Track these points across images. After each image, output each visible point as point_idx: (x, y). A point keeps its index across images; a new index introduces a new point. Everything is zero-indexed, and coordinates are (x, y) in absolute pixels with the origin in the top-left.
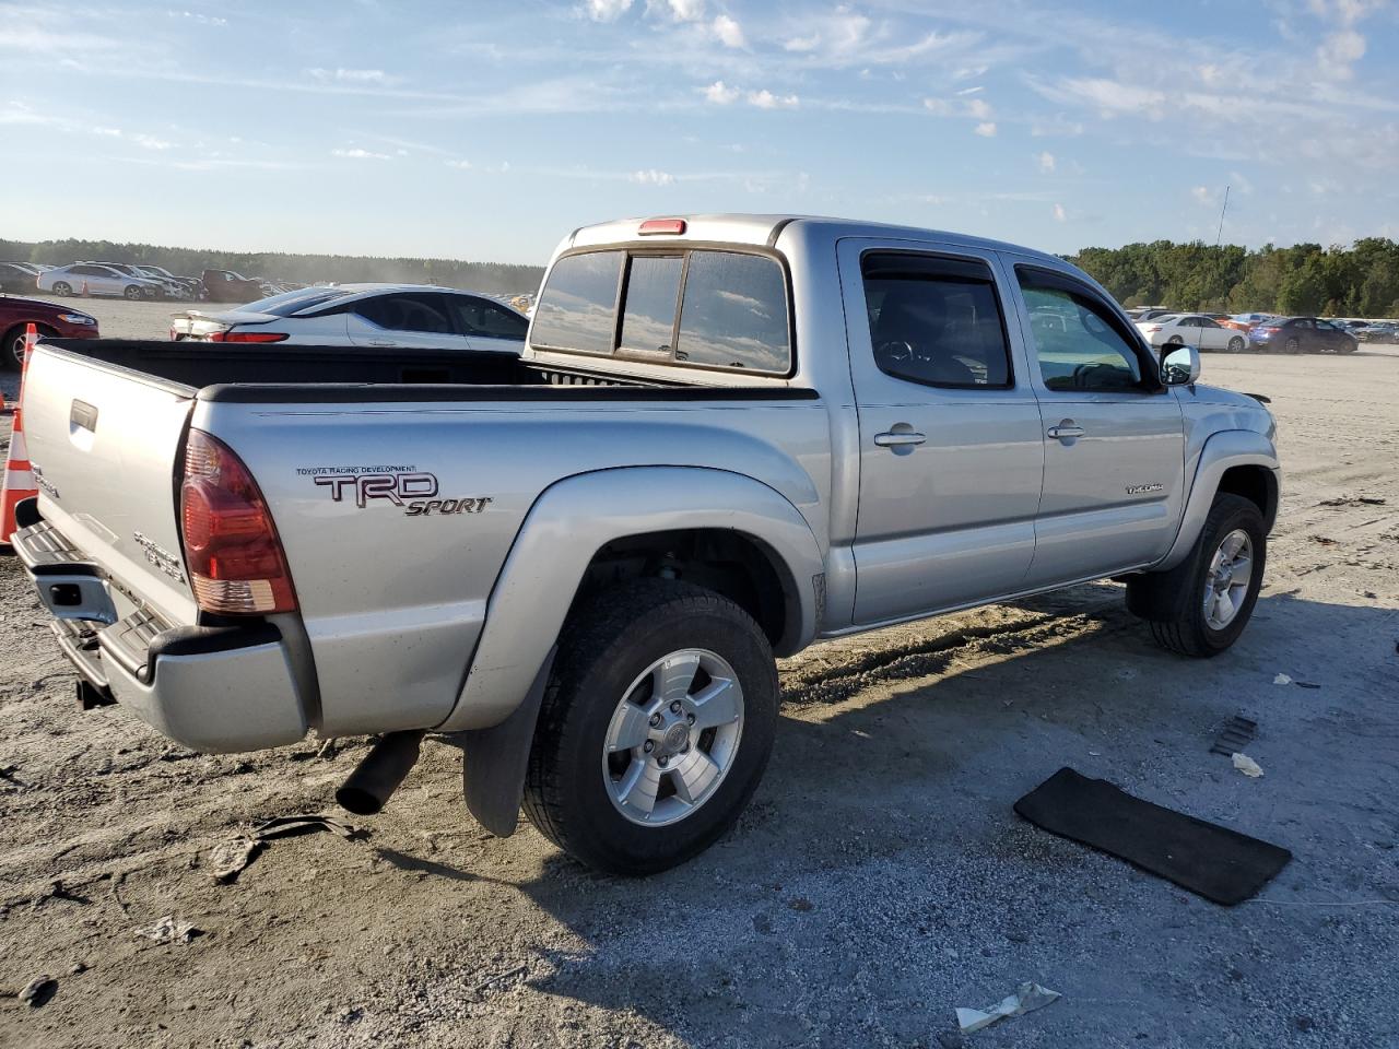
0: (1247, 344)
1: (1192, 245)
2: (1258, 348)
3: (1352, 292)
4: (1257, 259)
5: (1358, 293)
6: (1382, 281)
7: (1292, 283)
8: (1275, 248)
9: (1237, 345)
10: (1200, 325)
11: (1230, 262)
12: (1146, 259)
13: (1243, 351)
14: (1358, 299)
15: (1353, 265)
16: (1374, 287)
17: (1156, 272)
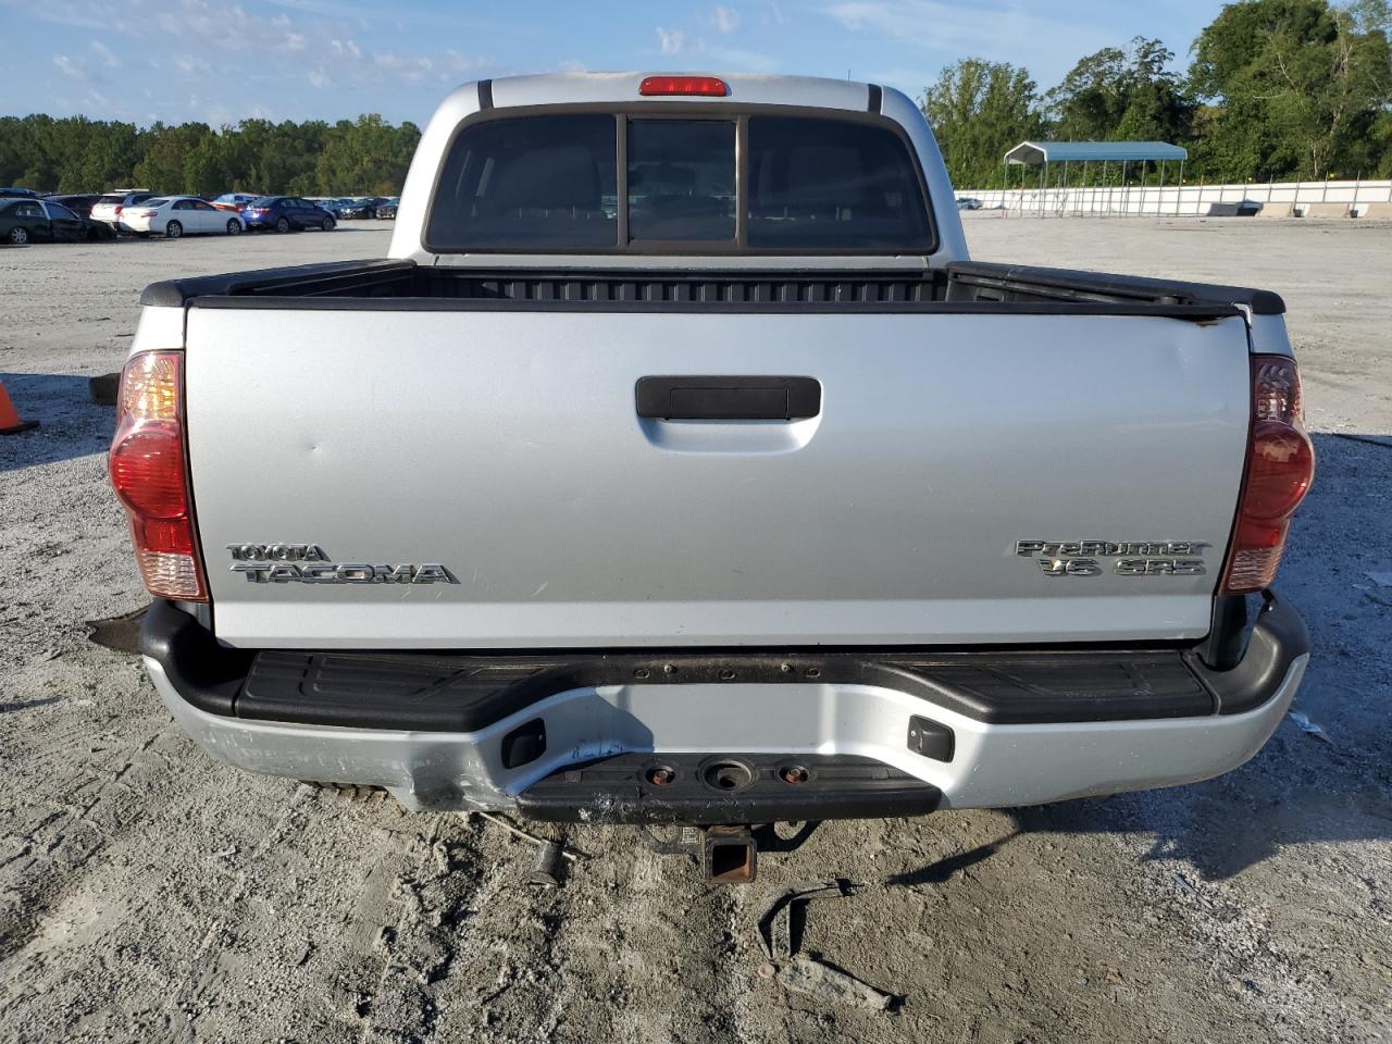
0: (244, 225)
1: (74, 119)
2: (252, 229)
3: (253, 172)
4: (150, 138)
5: (258, 174)
6: (275, 161)
7: (195, 164)
8: (166, 126)
9: (234, 226)
10: (195, 208)
11: (122, 141)
12: (24, 136)
13: (241, 232)
14: (259, 178)
15: (246, 145)
16: (270, 167)
17: (42, 150)
